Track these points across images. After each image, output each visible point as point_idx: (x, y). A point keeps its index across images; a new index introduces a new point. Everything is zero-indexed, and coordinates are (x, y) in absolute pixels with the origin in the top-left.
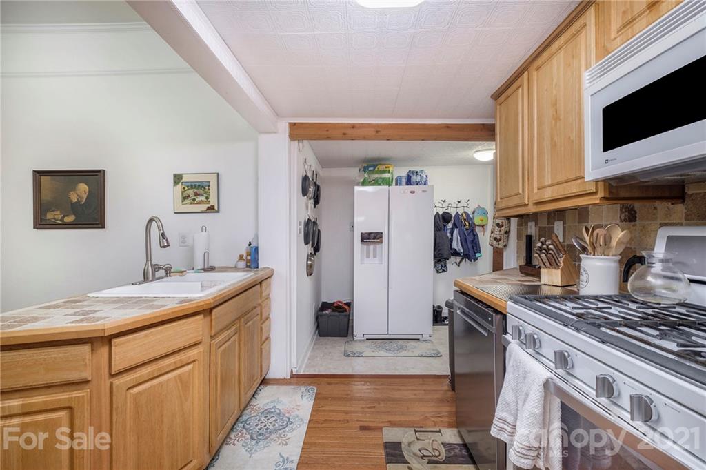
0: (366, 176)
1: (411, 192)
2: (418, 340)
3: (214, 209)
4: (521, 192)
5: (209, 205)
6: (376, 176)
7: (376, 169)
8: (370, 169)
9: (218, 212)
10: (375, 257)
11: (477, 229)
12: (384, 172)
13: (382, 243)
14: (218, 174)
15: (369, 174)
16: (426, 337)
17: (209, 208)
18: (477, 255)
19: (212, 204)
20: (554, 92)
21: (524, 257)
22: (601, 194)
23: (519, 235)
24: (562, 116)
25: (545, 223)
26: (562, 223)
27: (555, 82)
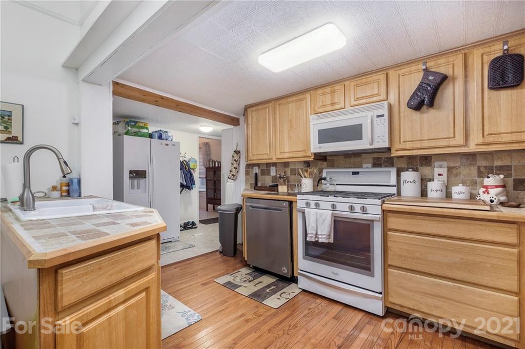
0: (130, 129)
1: (166, 145)
2: (171, 242)
3: (17, 140)
4: (268, 153)
5: (10, 136)
6: (136, 130)
7: (137, 125)
8: (131, 124)
9: (22, 143)
10: (138, 188)
11: (192, 170)
12: (143, 128)
13: (145, 177)
14: (23, 106)
15: (131, 127)
16: (176, 238)
17: (9, 139)
18: (193, 186)
19: (14, 134)
20: (290, 117)
21: (251, 184)
22: (313, 157)
23: (247, 173)
24: (295, 127)
25: (265, 168)
26: (275, 167)
27: (290, 113)
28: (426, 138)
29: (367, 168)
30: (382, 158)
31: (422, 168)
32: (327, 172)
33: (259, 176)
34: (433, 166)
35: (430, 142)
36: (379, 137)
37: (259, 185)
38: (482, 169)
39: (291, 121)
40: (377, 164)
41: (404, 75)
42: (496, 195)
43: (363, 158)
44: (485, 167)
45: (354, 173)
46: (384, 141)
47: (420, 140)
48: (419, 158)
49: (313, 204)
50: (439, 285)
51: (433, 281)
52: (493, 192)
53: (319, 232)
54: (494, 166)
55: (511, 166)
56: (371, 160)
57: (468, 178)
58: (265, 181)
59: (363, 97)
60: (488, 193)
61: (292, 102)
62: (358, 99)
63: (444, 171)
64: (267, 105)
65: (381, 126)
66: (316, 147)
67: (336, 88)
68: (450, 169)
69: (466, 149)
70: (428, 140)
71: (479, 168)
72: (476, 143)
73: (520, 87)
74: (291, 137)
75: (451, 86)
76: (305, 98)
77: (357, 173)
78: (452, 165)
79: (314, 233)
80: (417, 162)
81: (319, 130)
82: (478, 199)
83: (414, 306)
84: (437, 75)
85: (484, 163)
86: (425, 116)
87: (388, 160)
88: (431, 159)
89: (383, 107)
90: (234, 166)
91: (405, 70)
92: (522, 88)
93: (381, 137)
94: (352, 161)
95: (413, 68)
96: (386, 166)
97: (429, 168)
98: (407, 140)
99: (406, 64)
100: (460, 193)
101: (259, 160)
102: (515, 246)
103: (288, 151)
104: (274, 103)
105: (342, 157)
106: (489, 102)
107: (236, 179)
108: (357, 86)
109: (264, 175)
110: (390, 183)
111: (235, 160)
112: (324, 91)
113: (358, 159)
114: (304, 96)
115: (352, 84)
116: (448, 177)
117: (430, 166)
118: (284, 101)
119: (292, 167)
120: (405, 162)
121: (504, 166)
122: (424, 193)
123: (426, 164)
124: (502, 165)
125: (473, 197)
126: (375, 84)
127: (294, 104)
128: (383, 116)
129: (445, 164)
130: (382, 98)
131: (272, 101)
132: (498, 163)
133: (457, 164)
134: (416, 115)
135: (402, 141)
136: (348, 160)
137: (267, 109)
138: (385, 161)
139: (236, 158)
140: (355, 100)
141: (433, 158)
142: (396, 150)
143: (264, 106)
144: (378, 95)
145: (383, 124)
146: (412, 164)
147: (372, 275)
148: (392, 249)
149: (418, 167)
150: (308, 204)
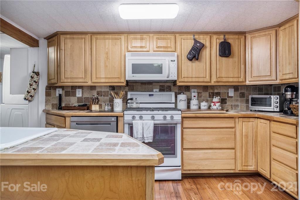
4: (84, 77)
20: (106, 50)
21: (52, 104)
22: (125, 83)
23: (48, 94)
24: (111, 59)
25: (70, 90)
26: (81, 89)
27: (107, 47)
28: (194, 77)
29: (156, 92)
30: (165, 86)
31: (185, 92)
32: (131, 94)
33: (64, 97)
34: (190, 91)
35: (196, 79)
36: (172, 73)
37: (63, 105)
38: (210, 94)
39: (107, 54)
40: (162, 89)
41: (184, 39)
42: (219, 106)
43: (154, 85)
44: (212, 93)
45: (150, 95)
46: (175, 76)
47: (192, 77)
48: (184, 87)
49: (137, 117)
50: (206, 153)
51: (205, 152)
52: (218, 104)
53: (145, 136)
54: (215, 92)
55: (220, 92)
56: (159, 87)
57: (205, 98)
58: (70, 101)
59: (162, 47)
60: (215, 106)
61: (109, 39)
62: (158, 47)
63: (196, 94)
64: (83, 36)
65: (173, 67)
66: (130, 76)
67: (144, 37)
68: (198, 93)
69: (210, 83)
70: (195, 77)
71: (209, 93)
72: (214, 81)
73: (229, 57)
74: (107, 66)
75: (205, 51)
76: (121, 38)
77: (152, 95)
78: (199, 91)
79: (141, 136)
80: (183, 89)
81: (132, 64)
82: (211, 108)
83: (196, 168)
84: (201, 44)
85: (211, 91)
86: (194, 64)
87: (168, 87)
88: (190, 88)
89: (174, 56)
90: (33, 87)
91: (185, 36)
92: (229, 58)
93: (173, 73)
94: (146, 87)
95: (189, 37)
96: (167, 91)
97: (189, 92)
98: (185, 77)
99: (185, 33)
100: (205, 106)
101: (73, 82)
102: (233, 128)
103: (104, 77)
104: (91, 36)
105: (140, 84)
106: (219, 62)
107: (33, 100)
108: (158, 39)
109: (69, 95)
110: (172, 101)
111: (35, 81)
112: (135, 36)
113: (151, 86)
114: (120, 37)
115: (155, 37)
116: (198, 98)
117: (189, 91)
118: (102, 36)
119: (98, 89)
120: (177, 88)
121: (218, 92)
122: (189, 107)
123: (188, 90)
124: (217, 92)
125: (209, 108)
126: (169, 40)
127: (110, 40)
128: (175, 61)
129: (196, 90)
130: (172, 50)
131: (89, 33)
132: (216, 91)
133: (201, 91)
134: (190, 63)
135: (182, 77)
136: (144, 86)
137: (84, 39)
138: (167, 88)
139: (36, 79)
140: (157, 48)
141: (191, 87)
142: (179, 82)
143: (80, 36)
144: (170, 47)
145: (174, 66)
146: (181, 90)
147: (176, 157)
148: (186, 139)
149: (184, 92)
150: (134, 118)
